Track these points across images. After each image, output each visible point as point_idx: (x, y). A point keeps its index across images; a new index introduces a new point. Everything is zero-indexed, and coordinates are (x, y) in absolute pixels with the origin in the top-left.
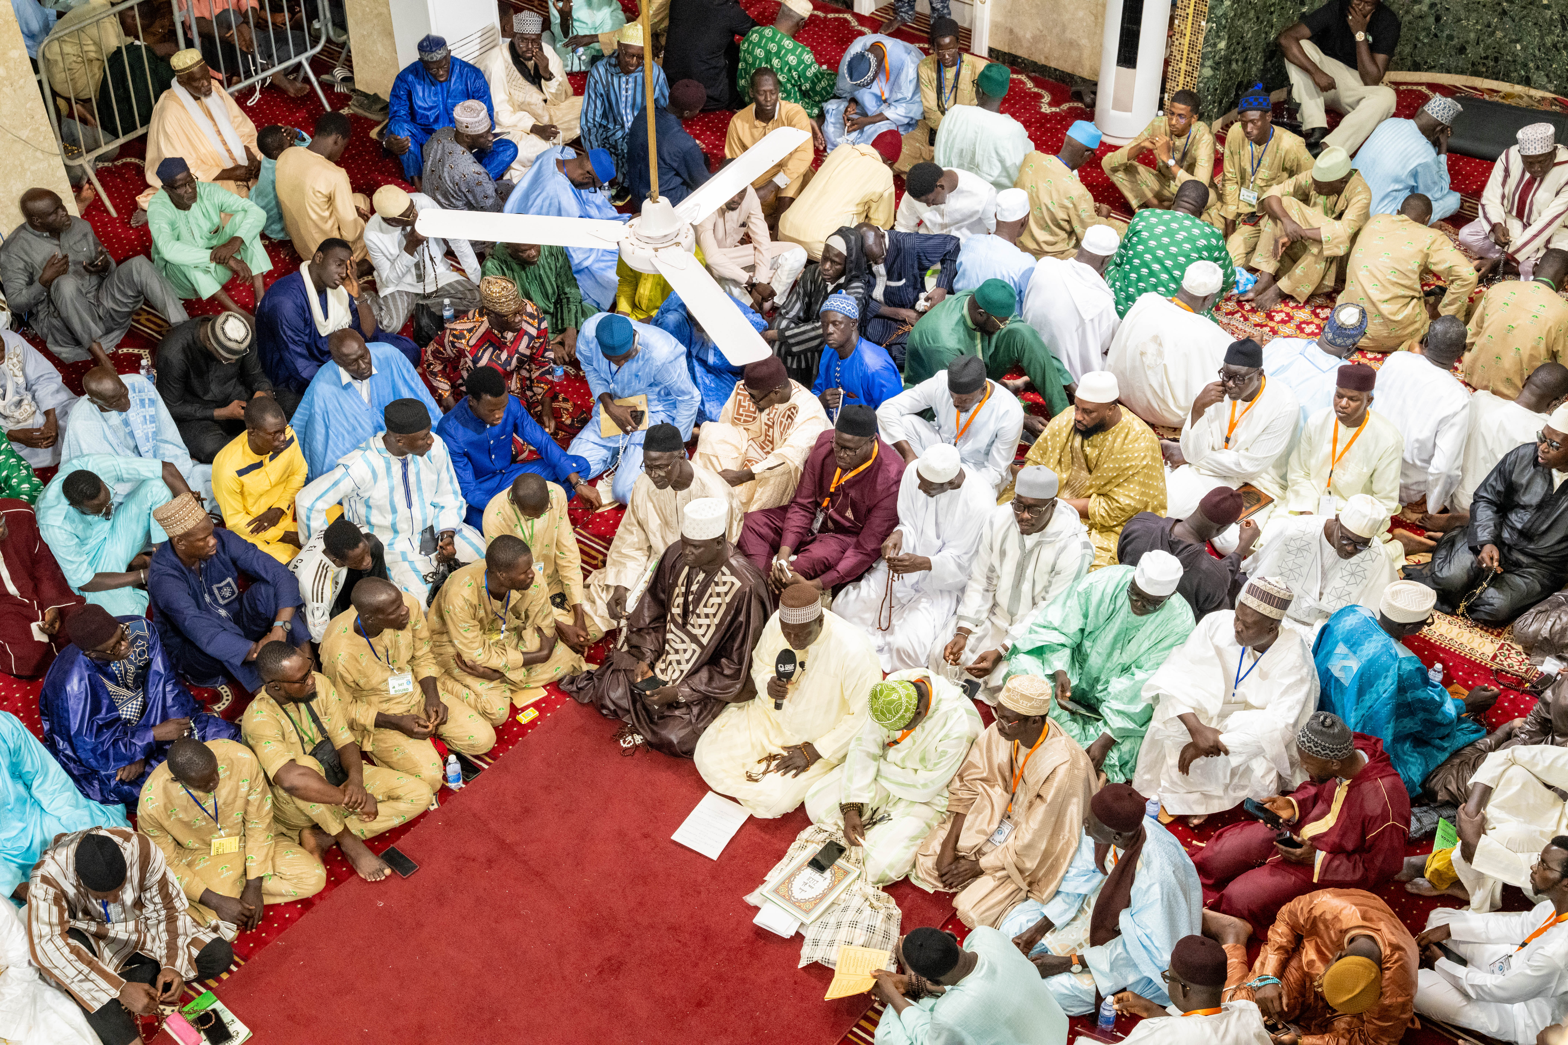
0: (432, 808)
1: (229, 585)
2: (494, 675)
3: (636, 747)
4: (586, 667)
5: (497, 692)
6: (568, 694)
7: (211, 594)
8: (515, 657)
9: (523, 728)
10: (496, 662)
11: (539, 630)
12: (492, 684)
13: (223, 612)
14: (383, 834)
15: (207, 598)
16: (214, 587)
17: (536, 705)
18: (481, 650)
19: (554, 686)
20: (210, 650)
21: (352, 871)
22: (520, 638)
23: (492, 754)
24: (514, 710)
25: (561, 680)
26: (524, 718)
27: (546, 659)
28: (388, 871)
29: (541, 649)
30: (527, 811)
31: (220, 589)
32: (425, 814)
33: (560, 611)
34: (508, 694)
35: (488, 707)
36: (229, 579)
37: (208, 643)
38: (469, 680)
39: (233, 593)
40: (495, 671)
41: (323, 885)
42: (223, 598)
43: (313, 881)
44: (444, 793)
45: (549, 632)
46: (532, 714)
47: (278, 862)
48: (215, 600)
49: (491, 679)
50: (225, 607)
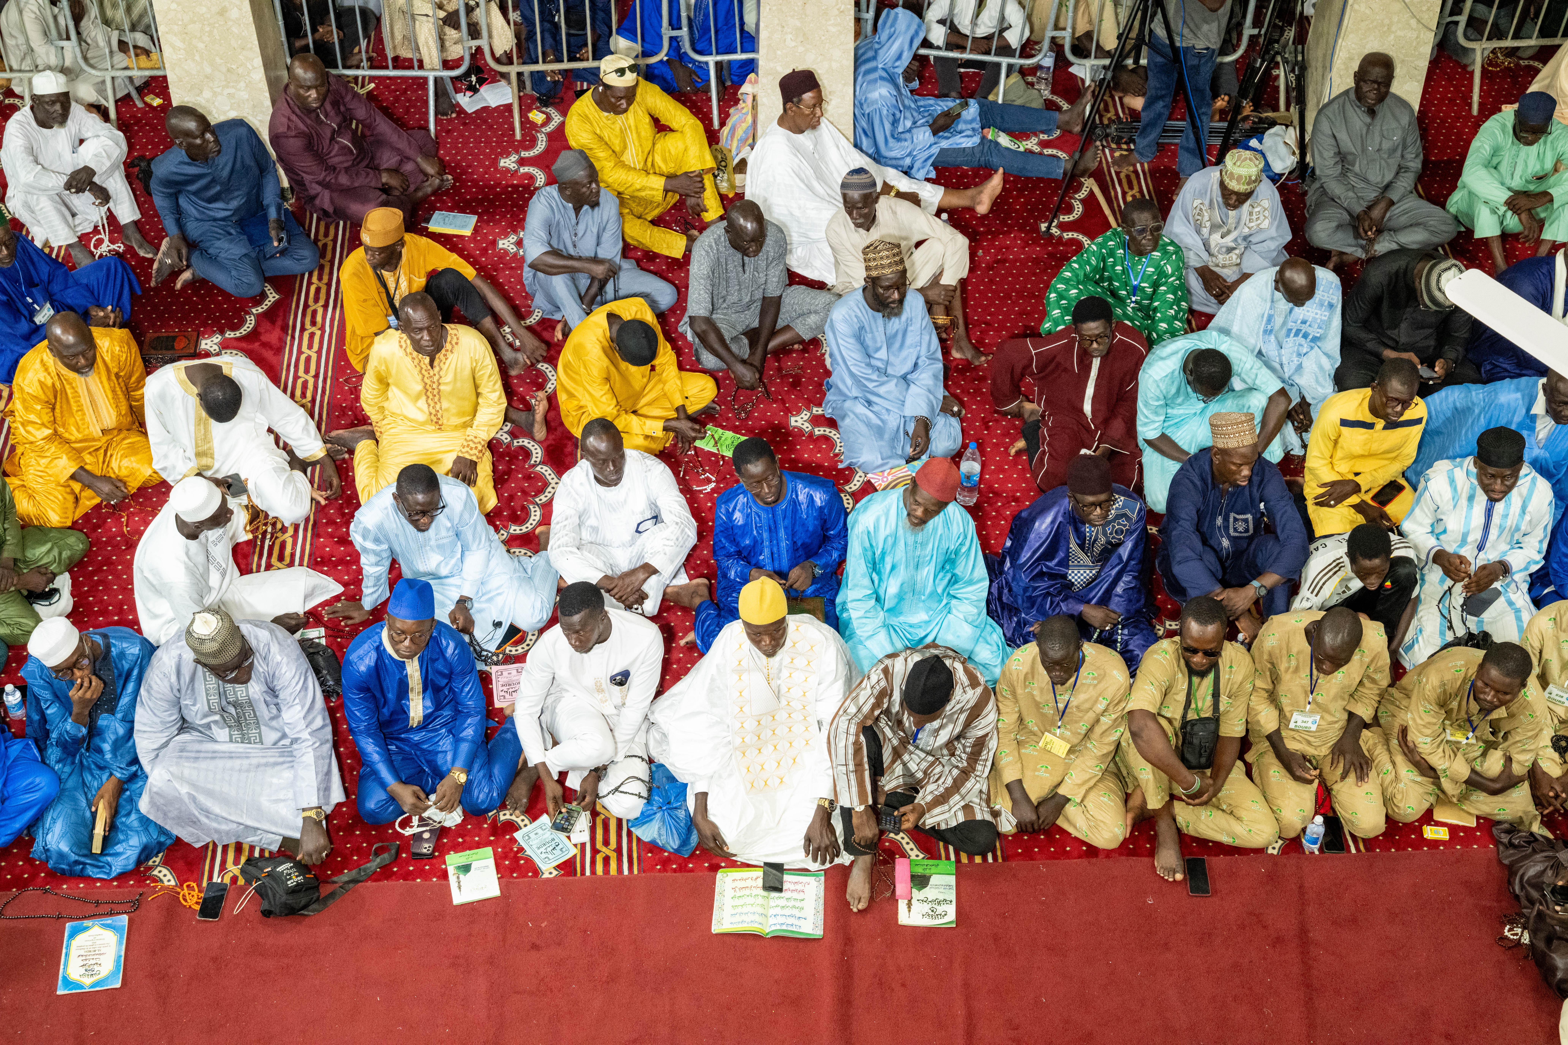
0: (1270, 851)
1: (1246, 521)
2: (1427, 770)
3: (1518, 943)
4: (1537, 828)
5: (1421, 790)
7: (1226, 519)
8: (1462, 770)
9: (1422, 841)
10: (1437, 761)
11: (1509, 760)
12: (1419, 779)
13: (1225, 543)
14: (1206, 841)
15: (1219, 521)
16: (1232, 515)
17: (1453, 829)
18: (1429, 740)
19: (1487, 823)
21: (1152, 853)
22: (1484, 754)
23: (1370, 843)
24: (1428, 817)
25: (1499, 823)
26: (1430, 833)
27: (1494, 793)
28: (1179, 877)
30: (1354, 920)
31: (1236, 520)
32: (1260, 851)
34: (1432, 799)
35: (1399, 797)
36: (1249, 517)
38: (1399, 759)
39: (1247, 531)
40: (1433, 769)
41: (1114, 845)
42: (1235, 530)
44: (1293, 845)
45: (1518, 769)
46: (1443, 834)
47: (1092, 796)
48: (1227, 528)
49: (1423, 773)
50: (1233, 540)
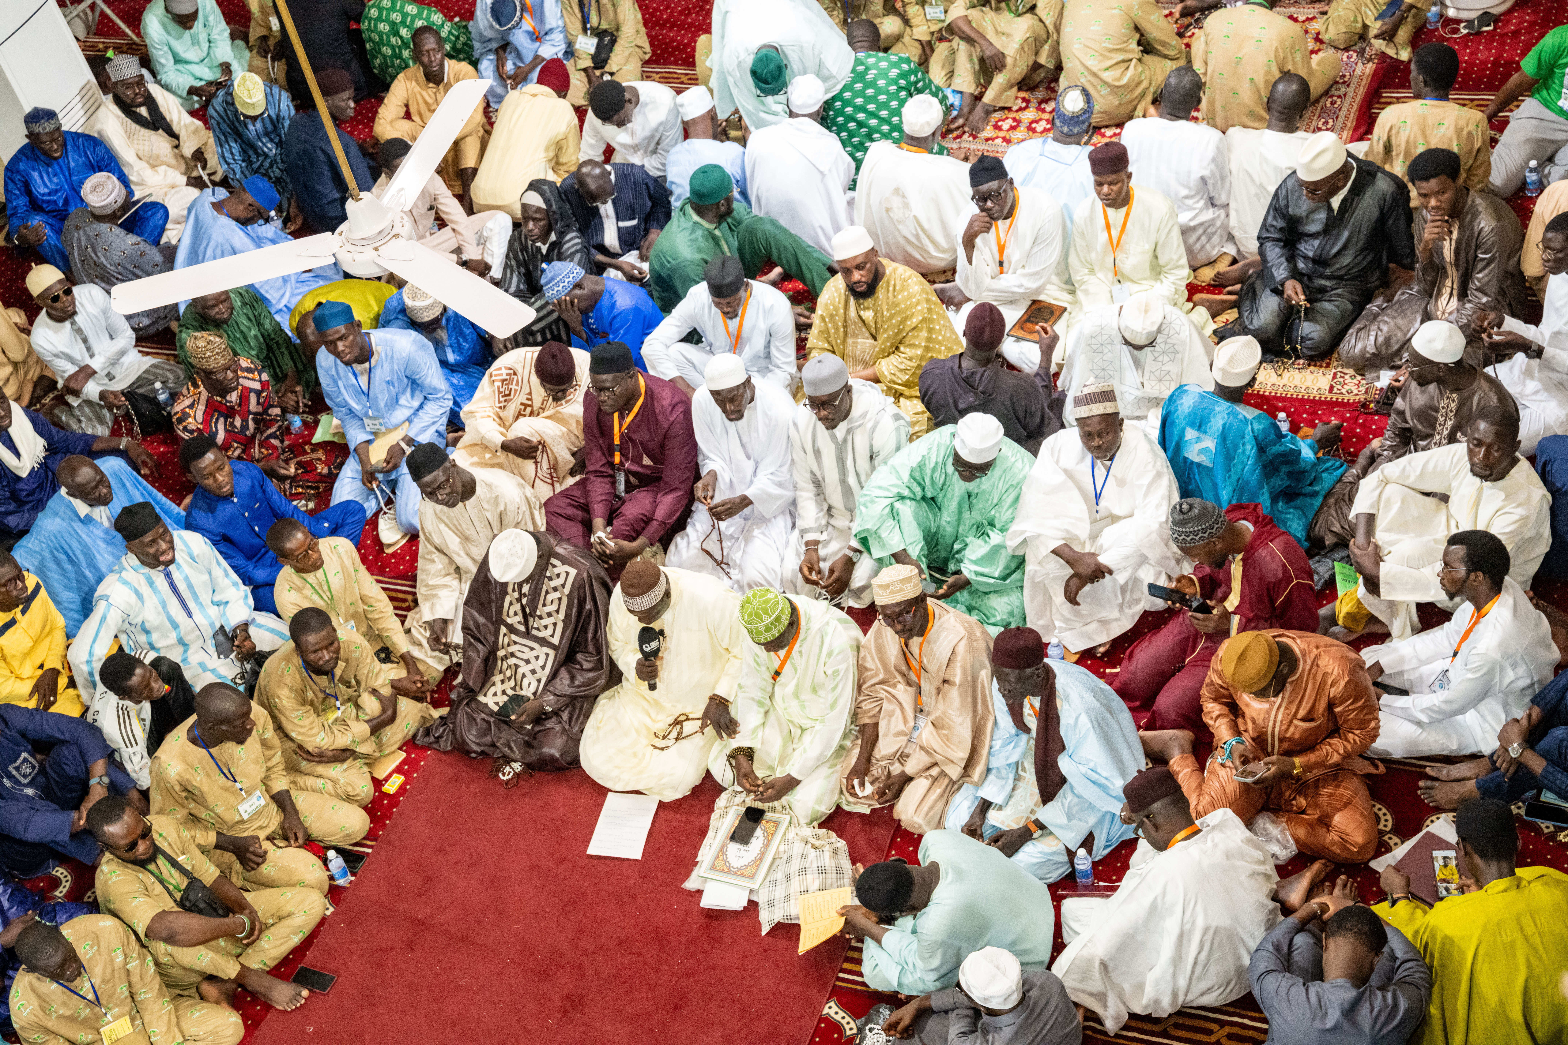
0: (328, 913)
1: (25, 760)
2: (343, 755)
3: (518, 775)
4: (436, 713)
5: (354, 771)
6: (428, 747)
7: (10, 777)
8: (361, 729)
9: (393, 799)
10: (342, 740)
11: (374, 692)
12: (345, 765)
14: (286, 958)
15: (7, 783)
16: (11, 769)
17: (398, 770)
18: (322, 734)
19: (409, 745)
20: (31, 836)
23: (371, 835)
25: (415, 736)
26: (391, 788)
27: (392, 719)
28: (305, 993)
29: (384, 711)
30: (428, 879)
31: (17, 769)
32: (323, 921)
33: (389, 665)
34: (366, 769)
35: (349, 789)
36: (24, 755)
37: (26, 829)
38: (320, 769)
39: (33, 767)
40: (345, 750)
41: (242, 1032)
42: (25, 776)
43: (230, 1031)
44: (334, 893)
45: (386, 691)
46: (397, 780)
47: (185, 1025)
48: (17, 782)
49: (343, 761)
50: (30, 785)
